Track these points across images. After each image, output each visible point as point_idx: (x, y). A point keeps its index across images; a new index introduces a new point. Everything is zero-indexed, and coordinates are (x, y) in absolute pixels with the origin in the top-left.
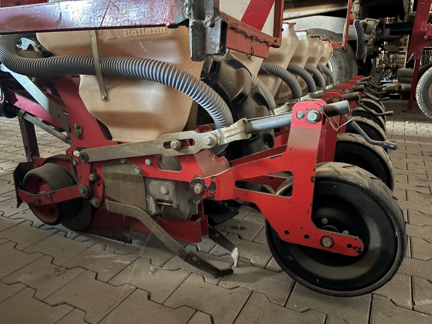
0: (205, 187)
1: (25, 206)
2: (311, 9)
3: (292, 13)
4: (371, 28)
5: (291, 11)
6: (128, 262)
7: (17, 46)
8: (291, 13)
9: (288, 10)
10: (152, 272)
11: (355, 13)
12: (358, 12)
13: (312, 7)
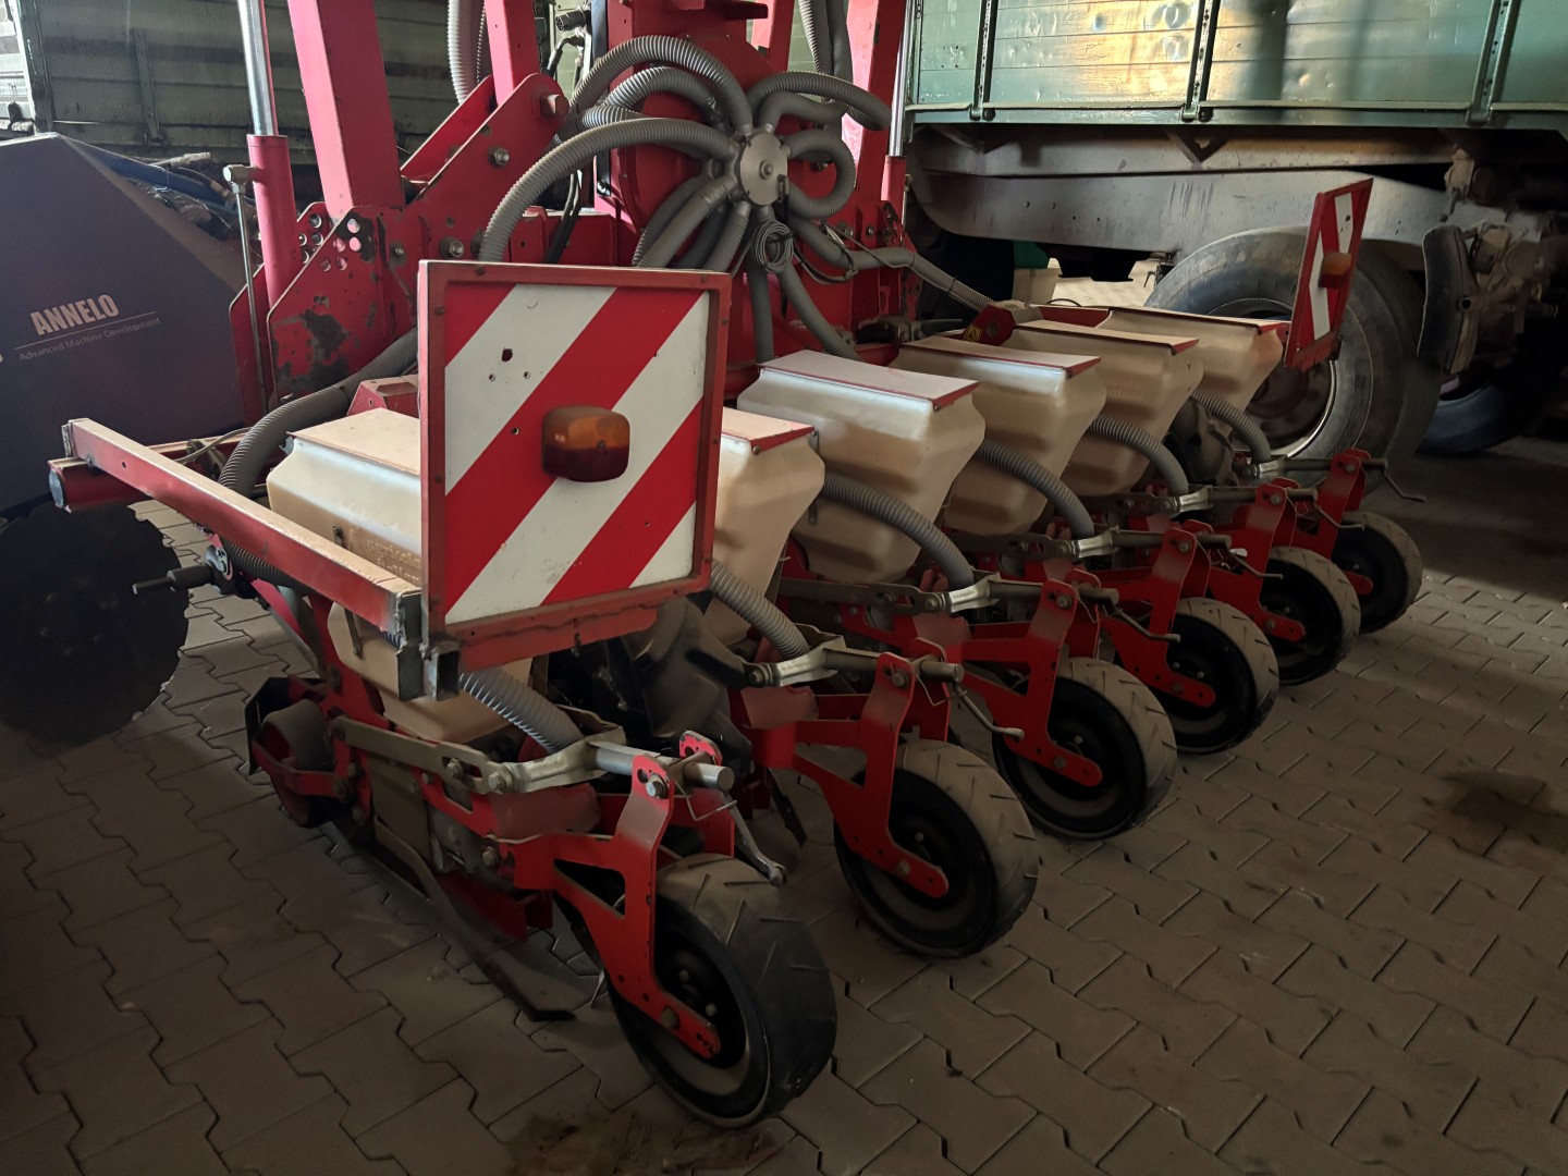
0: (500, 858)
1: (262, 775)
2: (1316, 150)
3: (1251, 158)
4: (1492, 258)
5: (1249, 148)
6: (405, 944)
7: (280, 446)
8: (1248, 154)
9: (1237, 144)
10: (433, 978)
11: (1454, 189)
12: (1465, 187)
13: (1321, 144)
